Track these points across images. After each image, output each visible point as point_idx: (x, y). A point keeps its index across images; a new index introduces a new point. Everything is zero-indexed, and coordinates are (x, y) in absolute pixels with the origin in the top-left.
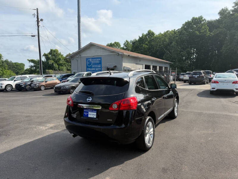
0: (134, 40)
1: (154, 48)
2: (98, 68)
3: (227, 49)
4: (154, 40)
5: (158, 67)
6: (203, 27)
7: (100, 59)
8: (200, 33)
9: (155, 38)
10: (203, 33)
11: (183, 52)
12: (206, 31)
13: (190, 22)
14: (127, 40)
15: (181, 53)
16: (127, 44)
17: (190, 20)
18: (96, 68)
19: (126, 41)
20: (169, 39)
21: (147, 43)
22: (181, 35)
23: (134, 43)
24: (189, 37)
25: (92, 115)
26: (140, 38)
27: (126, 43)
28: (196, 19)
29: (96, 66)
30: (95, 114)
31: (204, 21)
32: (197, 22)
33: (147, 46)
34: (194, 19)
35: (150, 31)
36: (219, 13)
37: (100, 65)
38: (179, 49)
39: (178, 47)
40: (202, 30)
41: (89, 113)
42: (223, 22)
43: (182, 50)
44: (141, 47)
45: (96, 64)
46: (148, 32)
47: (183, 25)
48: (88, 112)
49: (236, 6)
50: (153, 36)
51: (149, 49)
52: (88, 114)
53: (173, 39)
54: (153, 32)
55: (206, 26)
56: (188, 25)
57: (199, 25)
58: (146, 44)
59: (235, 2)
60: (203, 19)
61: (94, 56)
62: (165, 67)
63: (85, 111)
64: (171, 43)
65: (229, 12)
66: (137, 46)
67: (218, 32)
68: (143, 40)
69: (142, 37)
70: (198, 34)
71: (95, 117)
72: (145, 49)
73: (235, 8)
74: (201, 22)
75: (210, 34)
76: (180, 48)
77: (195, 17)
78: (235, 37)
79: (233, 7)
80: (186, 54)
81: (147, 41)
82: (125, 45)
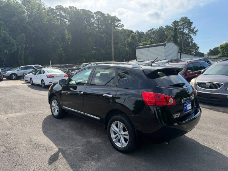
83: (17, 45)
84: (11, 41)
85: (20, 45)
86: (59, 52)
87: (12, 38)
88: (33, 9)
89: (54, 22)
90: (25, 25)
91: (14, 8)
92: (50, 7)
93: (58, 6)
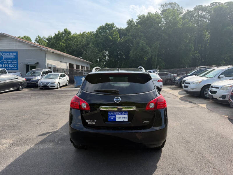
0: (49, 37)
1: (71, 47)
2: (13, 64)
3: (134, 54)
4: (71, 39)
5: (80, 67)
6: (115, 33)
7: (16, 54)
8: (113, 38)
9: (73, 37)
10: (115, 38)
11: (99, 54)
12: (117, 37)
13: (104, 26)
14: (40, 36)
15: (97, 55)
16: (40, 39)
17: (104, 25)
18: (10, 64)
19: (38, 36)
20: (87, 40)
21: (63, 41)
22: (96, 38)
23: (49, 40)
24: (104, 40)
25: (122, 118)
26: (56, 35)
27: (38, 39)
28: (109, 25)
29: (10, 62)
30: (127, 116)
31: (116, 28)
32: (109, 27)
33: (64, 44)
34: (107, 25)
35: (66, 29)
36: (127, 23)
37: (16, 61)
38: (96, 51)
39: (95, 48)
40: (114, 35)
41: (117, 116)
42: (131, 31)
43: (98, 52)
44: (57, 44)
45: (9, 59)
46: (64, 31)
47: (98, 28)
48: (115, 116)
49: (138, 19)
50: (70, 35)
51: (66, 47)
52: (115, 118)
53: (90, 41)
54: (69, 31)
55: (117, 32)
56: (102, 29)
57: (112, 31)
58: (63, 43)
59: (138, 16)
60: (114, 26)
61: (6, 50)
62: (86, 67)
63: (109, 114)
64: (88, 44)
65: (135, 23)
66: (53, 43)
67: (126, 39)
68: (60, 37)
69: (58, 34)
70: (111, 38)
71: (126, 120)
72: (62, 47)
73: (139, 20)
74: (113, 28)
75: (120, 40)
76: (96, 49)
77: (108, 23)
78: (139, 45)
79: (137, 20)
80: (102, 56)
81: (64, 39)
82: (37, 41)
83: (151, 52)
84: (147, 50)
85: (154, 52)
86: (191, 56)
87: (148, 47)
88: (169, 17)
89: (189, 25)
90: (160, 33)
91: (153, 19)
92: (189, 10)
93: (197, 6)
